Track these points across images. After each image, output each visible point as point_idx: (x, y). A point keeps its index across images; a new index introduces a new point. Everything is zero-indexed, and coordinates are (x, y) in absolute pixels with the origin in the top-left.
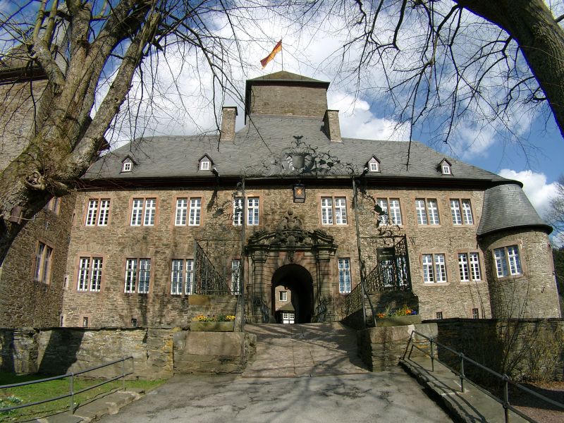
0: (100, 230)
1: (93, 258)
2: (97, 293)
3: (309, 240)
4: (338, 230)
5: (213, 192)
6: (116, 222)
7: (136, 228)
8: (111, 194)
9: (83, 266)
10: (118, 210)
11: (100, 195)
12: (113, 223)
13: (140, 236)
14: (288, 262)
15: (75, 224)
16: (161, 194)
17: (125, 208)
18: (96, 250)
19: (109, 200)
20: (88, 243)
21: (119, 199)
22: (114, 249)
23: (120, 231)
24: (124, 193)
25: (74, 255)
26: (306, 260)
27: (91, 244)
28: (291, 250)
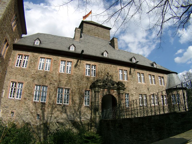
0: (23, 69)
1: (18, 83)
2: (20, 100)
3: (116, 85)
4: (125, 82)
5: (77, 60)
6: (31, 67)
7: (41, 71)
8: (29, 54)
9: (13, 86)
10: (32, 61)
11: (24, 53)
12: (29, 67)
13: (43, 75)
14: (108, 93)
15: (10, 65)
16: (54, 57)
17: (36, 61)
18: (20, 79)
19: (28, 56)
20: (16, 75)
21: (34, 56)
22: (30, 80)
23: (33, 71)
24: (36, 54)
25: (8, 80)
26: (114, 93)
27: (17, 76)
28: (109, 89)
